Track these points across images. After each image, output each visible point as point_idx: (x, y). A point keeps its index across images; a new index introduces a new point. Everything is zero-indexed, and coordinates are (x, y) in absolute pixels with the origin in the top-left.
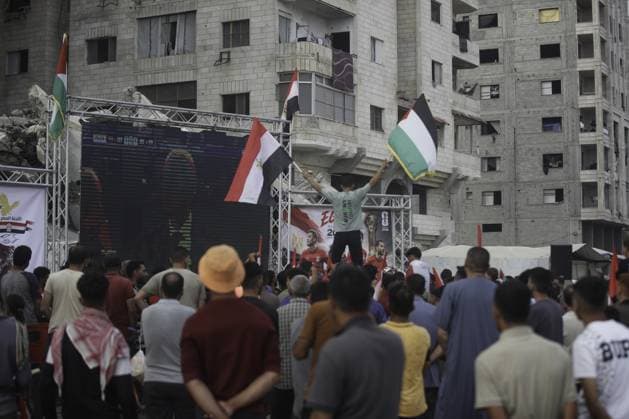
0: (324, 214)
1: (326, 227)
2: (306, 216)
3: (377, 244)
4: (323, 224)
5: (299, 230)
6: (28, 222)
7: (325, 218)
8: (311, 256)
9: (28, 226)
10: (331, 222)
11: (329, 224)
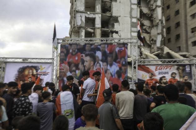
0: (157, 67)
1: (158, 71)
2: (148, 68)
3: (184, 77)
4: (156, 70)
5: (145, 72)
6: (48, 72)
7: (157, 68)
8: (150, 81)
9: (48, 73)
10: (159, 69)
11: (159, 70)
